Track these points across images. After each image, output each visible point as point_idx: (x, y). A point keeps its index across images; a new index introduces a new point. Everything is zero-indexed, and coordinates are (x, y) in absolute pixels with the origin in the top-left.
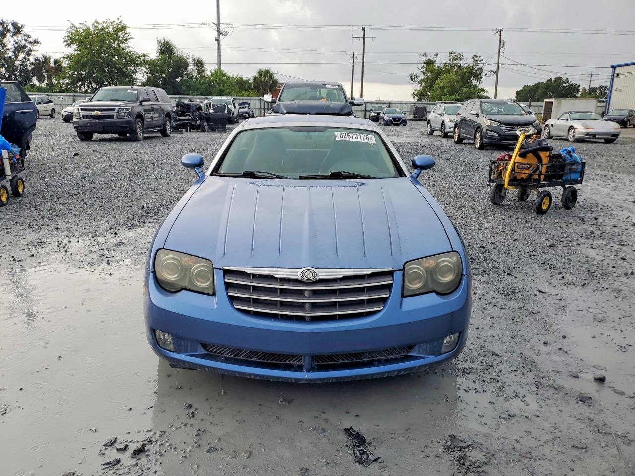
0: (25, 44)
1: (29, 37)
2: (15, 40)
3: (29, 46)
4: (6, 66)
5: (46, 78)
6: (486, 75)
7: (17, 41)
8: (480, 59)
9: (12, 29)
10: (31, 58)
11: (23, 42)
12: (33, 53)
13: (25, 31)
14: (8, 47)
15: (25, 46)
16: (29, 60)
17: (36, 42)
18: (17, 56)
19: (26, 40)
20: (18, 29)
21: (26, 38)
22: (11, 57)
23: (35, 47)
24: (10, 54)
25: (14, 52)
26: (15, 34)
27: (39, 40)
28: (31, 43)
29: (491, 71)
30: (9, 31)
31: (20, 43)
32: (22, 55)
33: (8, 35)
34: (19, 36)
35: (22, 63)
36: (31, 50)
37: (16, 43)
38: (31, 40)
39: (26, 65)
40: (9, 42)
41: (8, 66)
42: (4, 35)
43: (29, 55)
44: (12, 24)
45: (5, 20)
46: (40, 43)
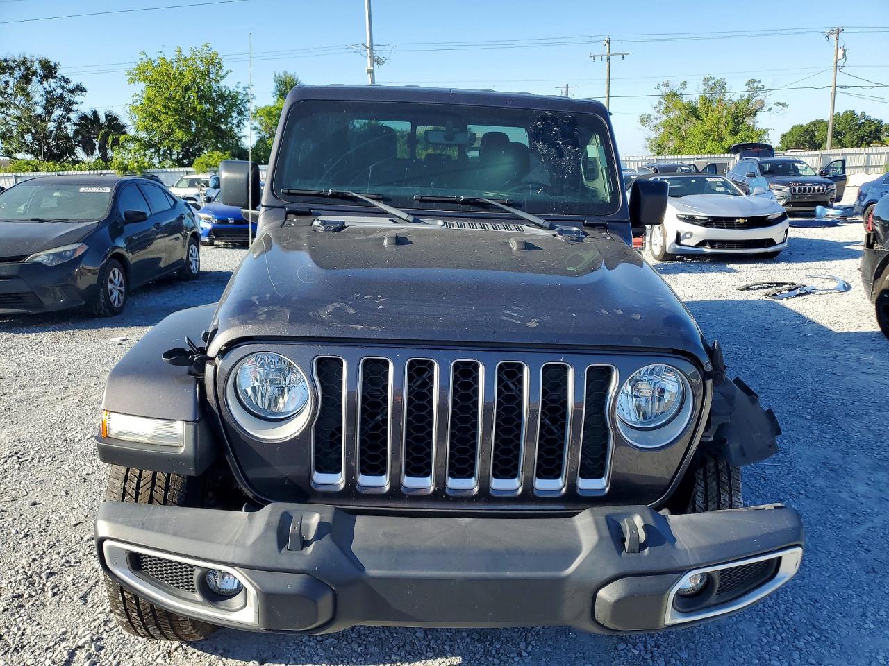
0: (62, 94)
1: (67, 81)
2: (45, 89)
3: (68, 96)
4: (33, 131)
5: (97, 148)
6: (770, 109)
7: (49, 89)
8: (760, 86)
9: (39, 71)
10: (73, 116)
11: (59, 91)
12: (75, 107)
13: (61, 72)
14: (35, 100)
15: (61, 98)
16: (69, 120)
17: (80, 89)
18: (50, 113)
19: (63, 88)
20: (49, 71)
21: (63, 84)
22: (40, 116)
23: (78, 98)
24: (39, 110)
25: (45, 108)
26: (46, 77)
27: (83, 86)
28: (72, 92)
29: (779, 103)
30: (35, 73)
31: (54, 92)
32: (58, 112)
33: (35, 79)
34: (53, 83)
35: (59, 124)
36: (71, 103)
37: (48, 93)
38: (71, 86)
39: (65, 128)
40: (37, 90)
41: (36, 131)
42: (26, 79)
43: (69, 111)
44: (40, 62)
45: (28, 57)
46: (86, 91)
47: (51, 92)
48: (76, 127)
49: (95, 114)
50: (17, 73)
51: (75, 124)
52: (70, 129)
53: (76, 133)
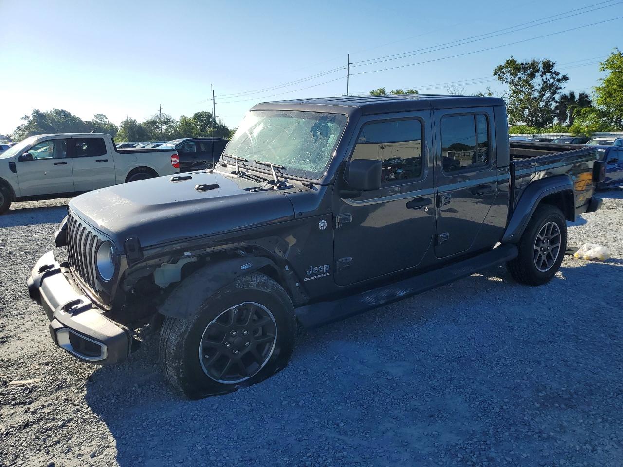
0: (553, 83)
1: (557, 74)
2: (543, 80)
3: (557, 83)
4: (529, 107)
5: (568, 117)
7: (545, 80)
10: (557, 97)
11: (552, 81)
12: (559, 91)
13: (555, 69)
14: (535, 88)
15: (552, 85)
16: (554, 99)
17: (565, 78)
18: (542, 96)
19: (554, 78)
20: (548, 67)
21: (554, 76)
22: (535, 98)
23: (562, 85)
24: (536, 94)
25: (540, 92)
26: (544, 73)
27: (568, 76)
28: (559, 80)
30: (538, 71)
31: (548, 82)
32: (547, 95)
33: (538, 74)
34: (548, 76)
35: (546, 104)
36: (558, 88)
37: (544, 82)
38: (560, 77)
39: (551, 105)
40: (538, 82)
41: (531, 108)
42: (532, 76)
43: (554, 93)
44: (543, 63)
45: (536, 60)
46: (568, 79)
47: (546, 82)
48: (557, 104)
49: (572, 95)
50: (529, 71)
51: (557, 102)
52: (553, 105)
53: (557, 108)
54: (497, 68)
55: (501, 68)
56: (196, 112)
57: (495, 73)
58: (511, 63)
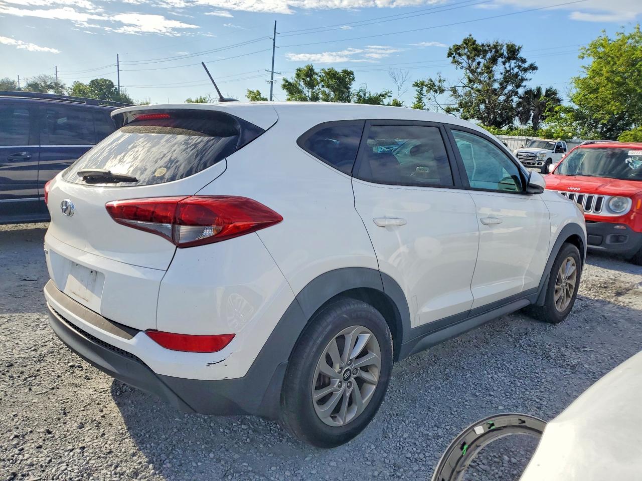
0: (518, 72)
1: (524, 61)
2: (505, 68)
3: (521, 74)
4: (487, 102)
5: (531, 118)
7: (508, 69)
9: (505, 53)
10: (521, 91)
11: (516, 70)
12: (524, 83)
13: (521, 54)
14: (495, 77)
15: (517, 75)
16: (516, 94)
17: (533, 68)
18: (503, 88)
19: (519, 67)
20: (513, 52)
21: (520, 63)
22: (495, 90)
23: (528, 75)
24: (496, 86)
25: (501, 84)
26: (509, 59)
27: (536, 65)
28: (524, 70)
30: (501, 55)
31: (512, 71)
32: (510, 88)
33: (500, 60)
34: (513, 63)
35: (508, 98)
36: (522, 80)
37: (507, 71)
38: (526, 65)
39: (512, 101)
40: (499, 70)
41: (489, 102)
42: (494, 61)
43: (518, 86)
44: (508, 46)
45: (500, 42)
46: (537, 69)
47: (509, 71)
48: (520, 100)
49: (539, 89)
50: (489, 55)
51: (520, 97)
53: (519, 104)
54: (452, 48)
55: (457, 48)
56: (94, 78)
57: (450, 55)
58: (469, 43)
